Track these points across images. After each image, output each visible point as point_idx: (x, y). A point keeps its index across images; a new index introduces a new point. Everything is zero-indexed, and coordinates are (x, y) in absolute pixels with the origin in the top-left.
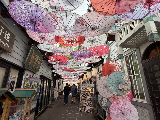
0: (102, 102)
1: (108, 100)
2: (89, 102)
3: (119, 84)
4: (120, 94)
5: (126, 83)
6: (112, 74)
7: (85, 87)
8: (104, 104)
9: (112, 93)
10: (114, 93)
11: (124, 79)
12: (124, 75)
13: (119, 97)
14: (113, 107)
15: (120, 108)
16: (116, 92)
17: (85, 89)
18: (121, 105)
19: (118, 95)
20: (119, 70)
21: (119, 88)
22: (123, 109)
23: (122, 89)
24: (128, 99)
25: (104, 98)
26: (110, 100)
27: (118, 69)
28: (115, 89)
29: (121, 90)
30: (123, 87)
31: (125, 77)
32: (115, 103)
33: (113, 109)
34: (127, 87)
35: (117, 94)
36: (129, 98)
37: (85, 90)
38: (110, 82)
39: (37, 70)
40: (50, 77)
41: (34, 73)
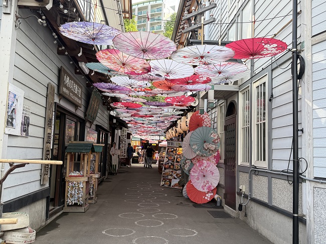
0: (185, 164)
1: (192, 162)
2: (178, 172)
3: (205, 142)
4: (204, 155)
5: (213, 142)
6: (197, 130)
7: (173, 146)
8: (186, 167)
9: (195, 152)
10: (198, 153)
11: (212, 136)
12: (212, 132)
13: (204, 158)
14: (194, 169)
15: (202, 171)
16: (200, 151)
17: (173, 150)
18: (204, 167)
19: (202, 156)
20: (208, 125)
21: (204, 147)
22: (205, 172)
23: (208, 148)
24: (214, 161)
25: (188, 159)
26: (194, 162)
27: (207, 123)
28: (200, 149)
29: (206, 150)
30: (210, 146)
31: (213, 134)
32: (197, 165)
33: (194, 172)
34: (214, 146)
35: (201, 154)
36: (215, 160)
38: (194, 140)
39: (94, 119)
40: (106, 126)
41: (91, 123)
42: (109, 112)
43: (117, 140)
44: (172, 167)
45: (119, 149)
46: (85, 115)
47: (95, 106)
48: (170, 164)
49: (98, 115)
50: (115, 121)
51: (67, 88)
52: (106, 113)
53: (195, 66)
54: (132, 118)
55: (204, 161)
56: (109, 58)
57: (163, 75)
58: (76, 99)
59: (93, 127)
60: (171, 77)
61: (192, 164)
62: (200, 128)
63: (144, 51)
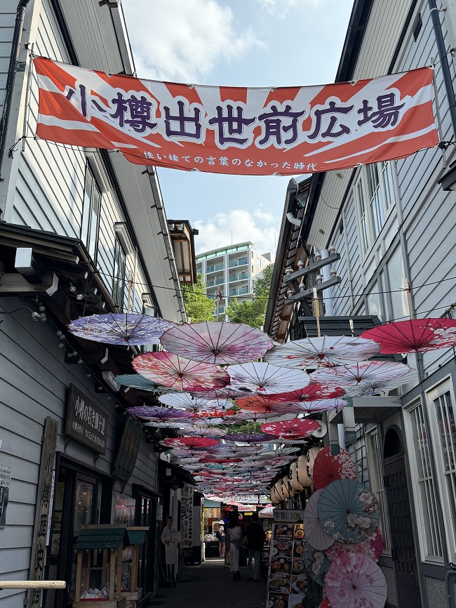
0: (312, 562)
1: (326, 556)
2: (300, 578)
3: (348, 512)
4: (351, 539)
5: (365, 511)
6: (330, 487)
7: (285, 520)
8: (316, 567)
9: (331, 536)
10: (336, 536)
11: (361, 499)
12: (361, 490)
13: (350, 547)
14: (333, 572)
15: (349, 576)
16: (340, 533)
17: (285, 529)
18: (352, 567)
19: (346, 542)
20: (350, 475)
21: (348, 524)
22: (355, 578)
23: (356, 525)
24: (371, 552)
25: (318, 551)
26: (330, 557)
27: (348, 471)
28: (340, 527)
29: (353, 529)
30: (360, 520)
31: (363, 494)
32: (338, 563)
33: (332, 579)
34: (368, 520)
35: (343, 539)
36: (374, 549)
37: (285, 532)
38: (326, 508)
39: (129, 473)
40: (152, 484)
41: (123, 482)
42: (157, 454)
43: (174, 512)
44: (286, 566)
45: (179, 529)
46: (112, 469)
47: (132, 447)
48: (282, 561)
49: (138, 463)
50: (169, 472)
51: (81, 422)
52: (152, 456)
53: (309, 371)
54: (203, 465)
55: (351, 555)
56: (155, 367)
57: (254, 389)
58: (97, 440)
59: (128, 489)
60: (268, 391)
61: (328, 562)
62: (336, 483)
63: (216, 352)
